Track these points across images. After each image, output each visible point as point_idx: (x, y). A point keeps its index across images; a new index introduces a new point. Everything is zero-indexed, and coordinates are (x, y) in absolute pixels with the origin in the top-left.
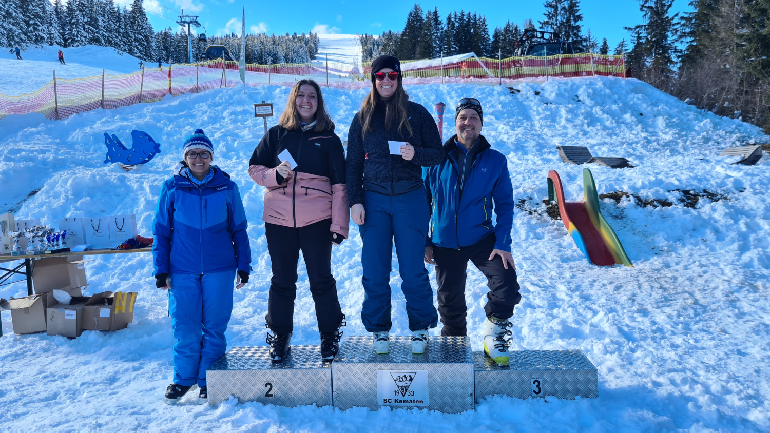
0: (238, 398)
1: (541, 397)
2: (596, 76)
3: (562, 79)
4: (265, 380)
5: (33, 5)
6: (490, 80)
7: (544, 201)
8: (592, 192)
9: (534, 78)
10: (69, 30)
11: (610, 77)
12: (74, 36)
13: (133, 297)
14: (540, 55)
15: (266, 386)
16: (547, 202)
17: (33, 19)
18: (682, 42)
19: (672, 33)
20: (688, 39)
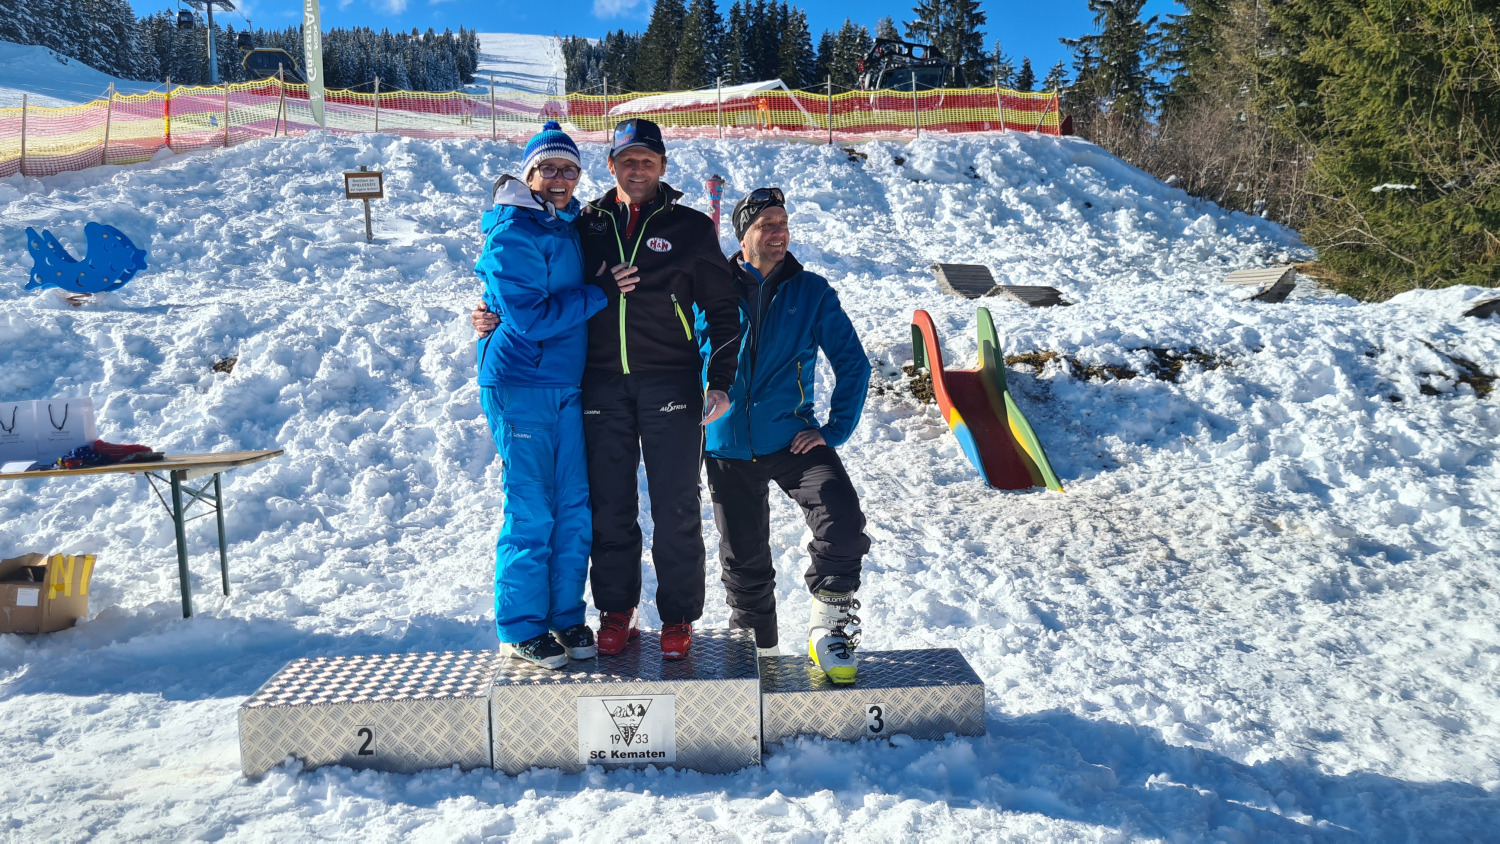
0: (304, 760)
1: (882, 738)
2: (1007, 131)
3: (946, 136)
4: (357, 723)
6: (811, 134)
7: (906, 369)
8: (993, 352)
9: (893, 132)
11: (1034, 134)
13: (87, 563)
14: (907, 88)
15: (360, 734)
16: (912, 371)
18: (1164, 70)
19: (1147, 53)
20: (1175, 65)
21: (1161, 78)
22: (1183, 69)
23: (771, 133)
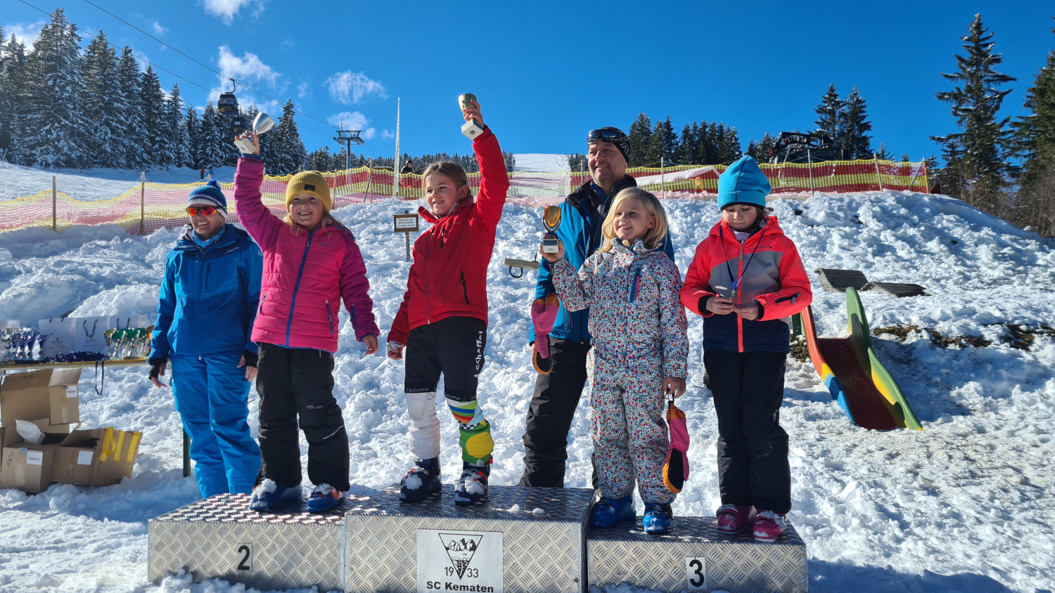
2: (885, 190)
3: (835, 195)
5: (161, 119)
9: (794, 193)
10: (202, 148)
11: (907, 193)
12: (207, 155)
14: (804, 161)
17: (160, 135)
18: (1017, 156)
19: (1002, 146)
20: (1027, 152)
21: (1015, 162)
22: (1034, 155)
23: (700, 195)
